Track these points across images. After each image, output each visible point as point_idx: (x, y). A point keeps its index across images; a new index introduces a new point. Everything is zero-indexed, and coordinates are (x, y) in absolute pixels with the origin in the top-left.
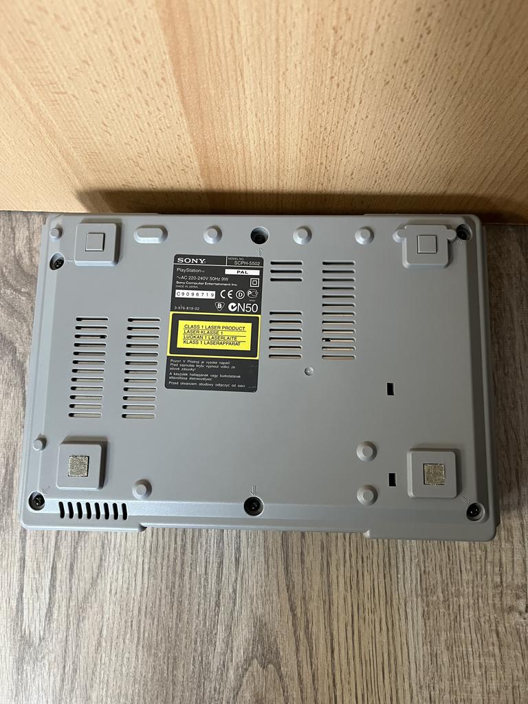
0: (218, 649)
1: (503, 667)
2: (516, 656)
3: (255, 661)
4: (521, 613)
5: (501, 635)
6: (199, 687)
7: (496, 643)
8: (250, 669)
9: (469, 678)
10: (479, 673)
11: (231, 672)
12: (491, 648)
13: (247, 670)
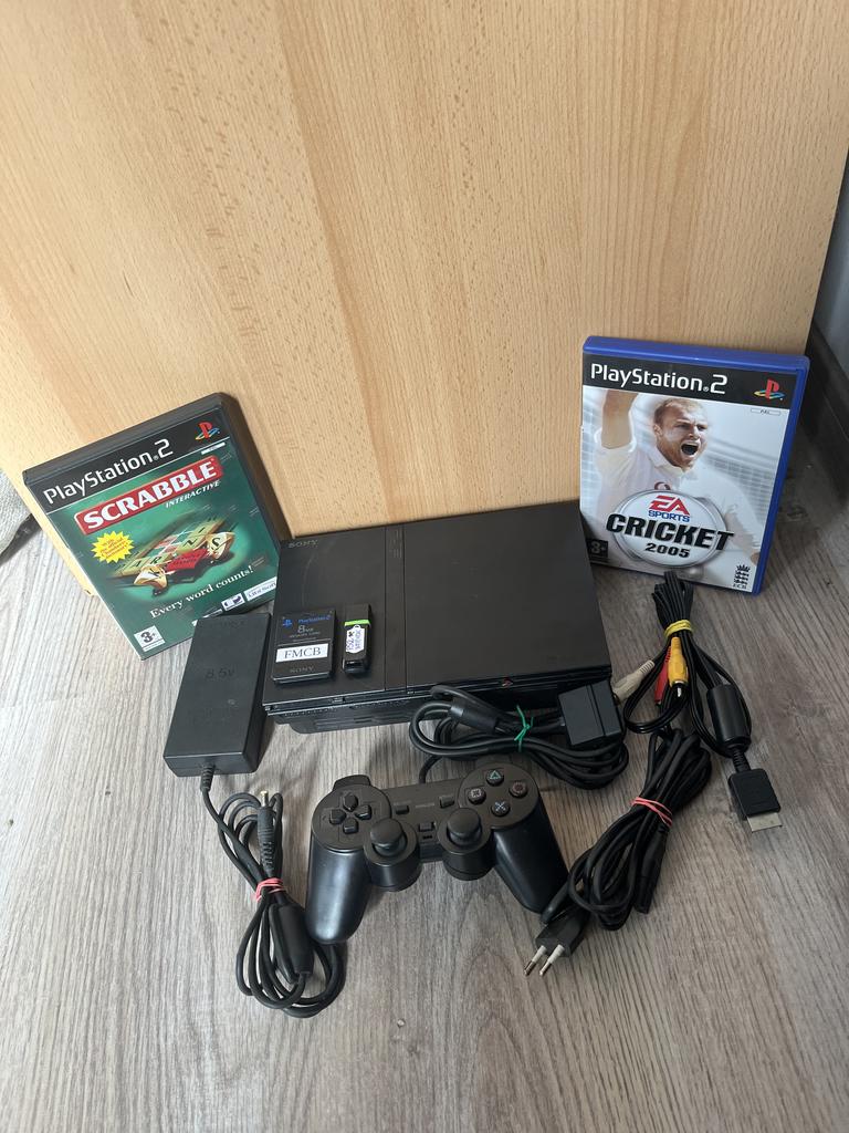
0: (438, 889)
1: (721, 864)
2: (731, 852)
3: (476, 894)
4: (726, 814)
5: (712, 836)
6: (422, 926)
7: (709, 843)
8: (472, 901)
9: (690, 878)
10: (697, 872)
11: (453, 907)
12: (704, 848)
13: (468, 903)
